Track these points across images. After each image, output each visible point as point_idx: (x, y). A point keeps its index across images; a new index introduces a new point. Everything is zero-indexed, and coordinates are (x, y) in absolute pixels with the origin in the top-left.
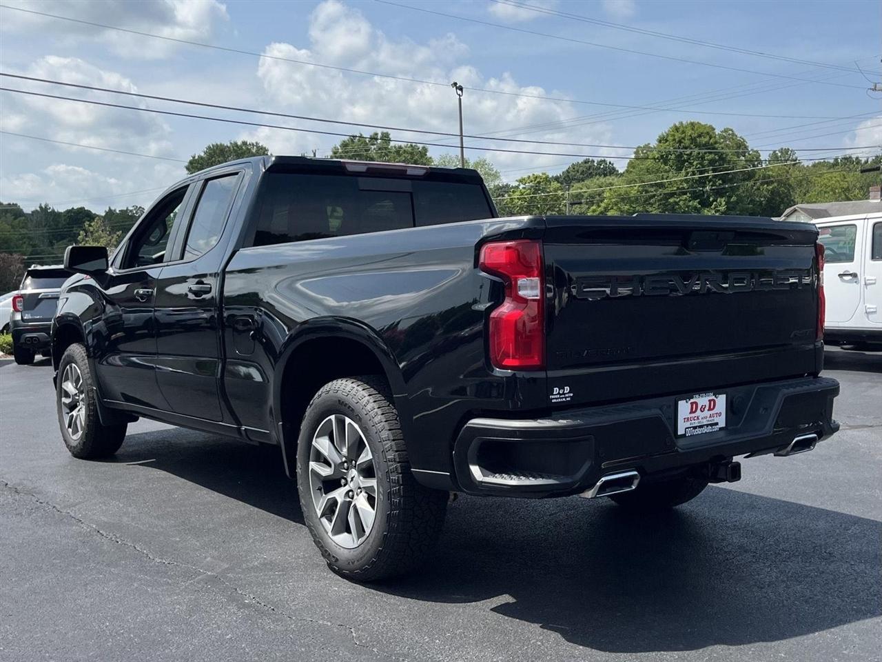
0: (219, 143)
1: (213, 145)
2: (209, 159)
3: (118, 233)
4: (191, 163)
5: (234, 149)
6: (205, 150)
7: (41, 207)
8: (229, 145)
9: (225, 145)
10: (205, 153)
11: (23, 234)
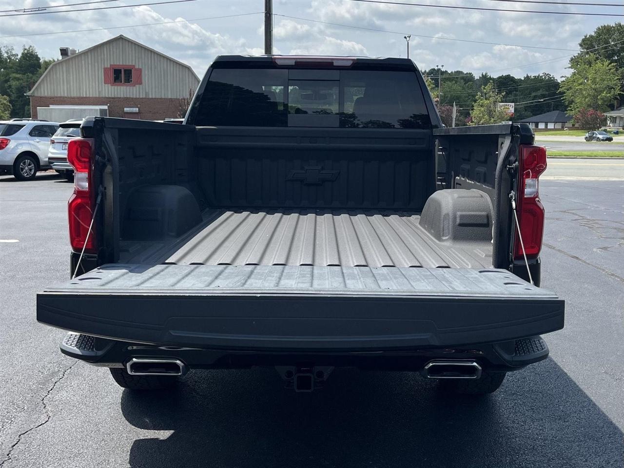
0: (606, 25)
1: (602, 27)
2: (598, 37)
3: (503, 94)
4: (583, 40)
5: (618, 29)
6: (596, 30)
7: (482, 75)
8: (614, 26)
9: (611, 26)
10: (595, 33)
11: (469, 93)
